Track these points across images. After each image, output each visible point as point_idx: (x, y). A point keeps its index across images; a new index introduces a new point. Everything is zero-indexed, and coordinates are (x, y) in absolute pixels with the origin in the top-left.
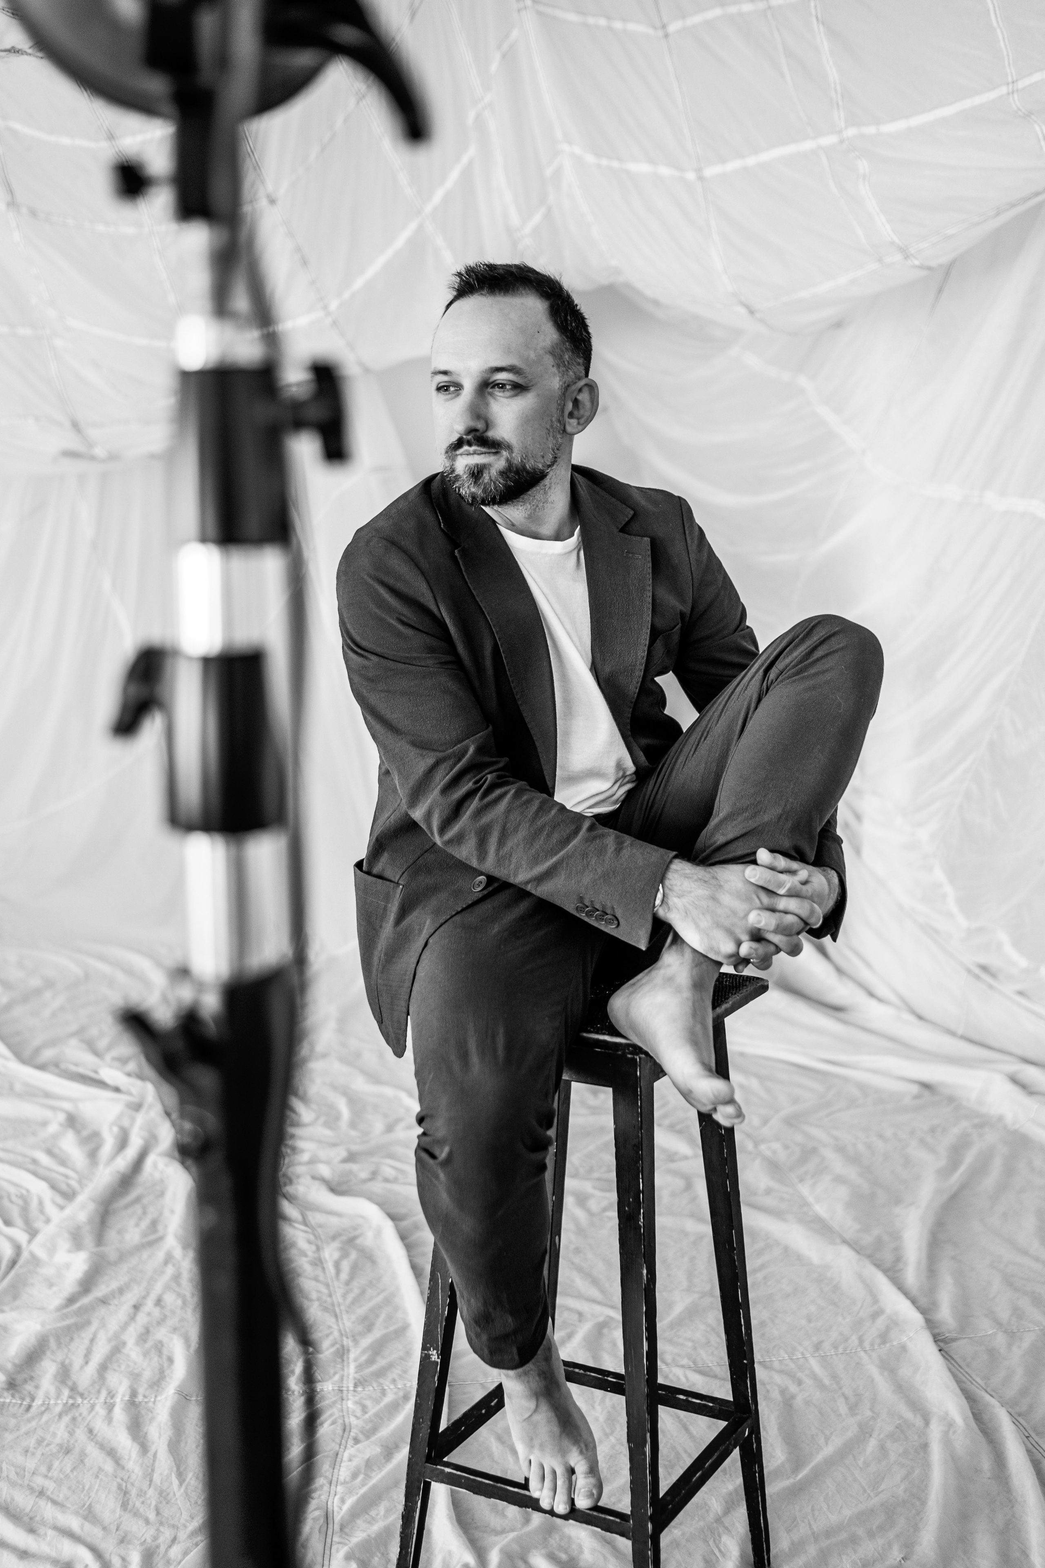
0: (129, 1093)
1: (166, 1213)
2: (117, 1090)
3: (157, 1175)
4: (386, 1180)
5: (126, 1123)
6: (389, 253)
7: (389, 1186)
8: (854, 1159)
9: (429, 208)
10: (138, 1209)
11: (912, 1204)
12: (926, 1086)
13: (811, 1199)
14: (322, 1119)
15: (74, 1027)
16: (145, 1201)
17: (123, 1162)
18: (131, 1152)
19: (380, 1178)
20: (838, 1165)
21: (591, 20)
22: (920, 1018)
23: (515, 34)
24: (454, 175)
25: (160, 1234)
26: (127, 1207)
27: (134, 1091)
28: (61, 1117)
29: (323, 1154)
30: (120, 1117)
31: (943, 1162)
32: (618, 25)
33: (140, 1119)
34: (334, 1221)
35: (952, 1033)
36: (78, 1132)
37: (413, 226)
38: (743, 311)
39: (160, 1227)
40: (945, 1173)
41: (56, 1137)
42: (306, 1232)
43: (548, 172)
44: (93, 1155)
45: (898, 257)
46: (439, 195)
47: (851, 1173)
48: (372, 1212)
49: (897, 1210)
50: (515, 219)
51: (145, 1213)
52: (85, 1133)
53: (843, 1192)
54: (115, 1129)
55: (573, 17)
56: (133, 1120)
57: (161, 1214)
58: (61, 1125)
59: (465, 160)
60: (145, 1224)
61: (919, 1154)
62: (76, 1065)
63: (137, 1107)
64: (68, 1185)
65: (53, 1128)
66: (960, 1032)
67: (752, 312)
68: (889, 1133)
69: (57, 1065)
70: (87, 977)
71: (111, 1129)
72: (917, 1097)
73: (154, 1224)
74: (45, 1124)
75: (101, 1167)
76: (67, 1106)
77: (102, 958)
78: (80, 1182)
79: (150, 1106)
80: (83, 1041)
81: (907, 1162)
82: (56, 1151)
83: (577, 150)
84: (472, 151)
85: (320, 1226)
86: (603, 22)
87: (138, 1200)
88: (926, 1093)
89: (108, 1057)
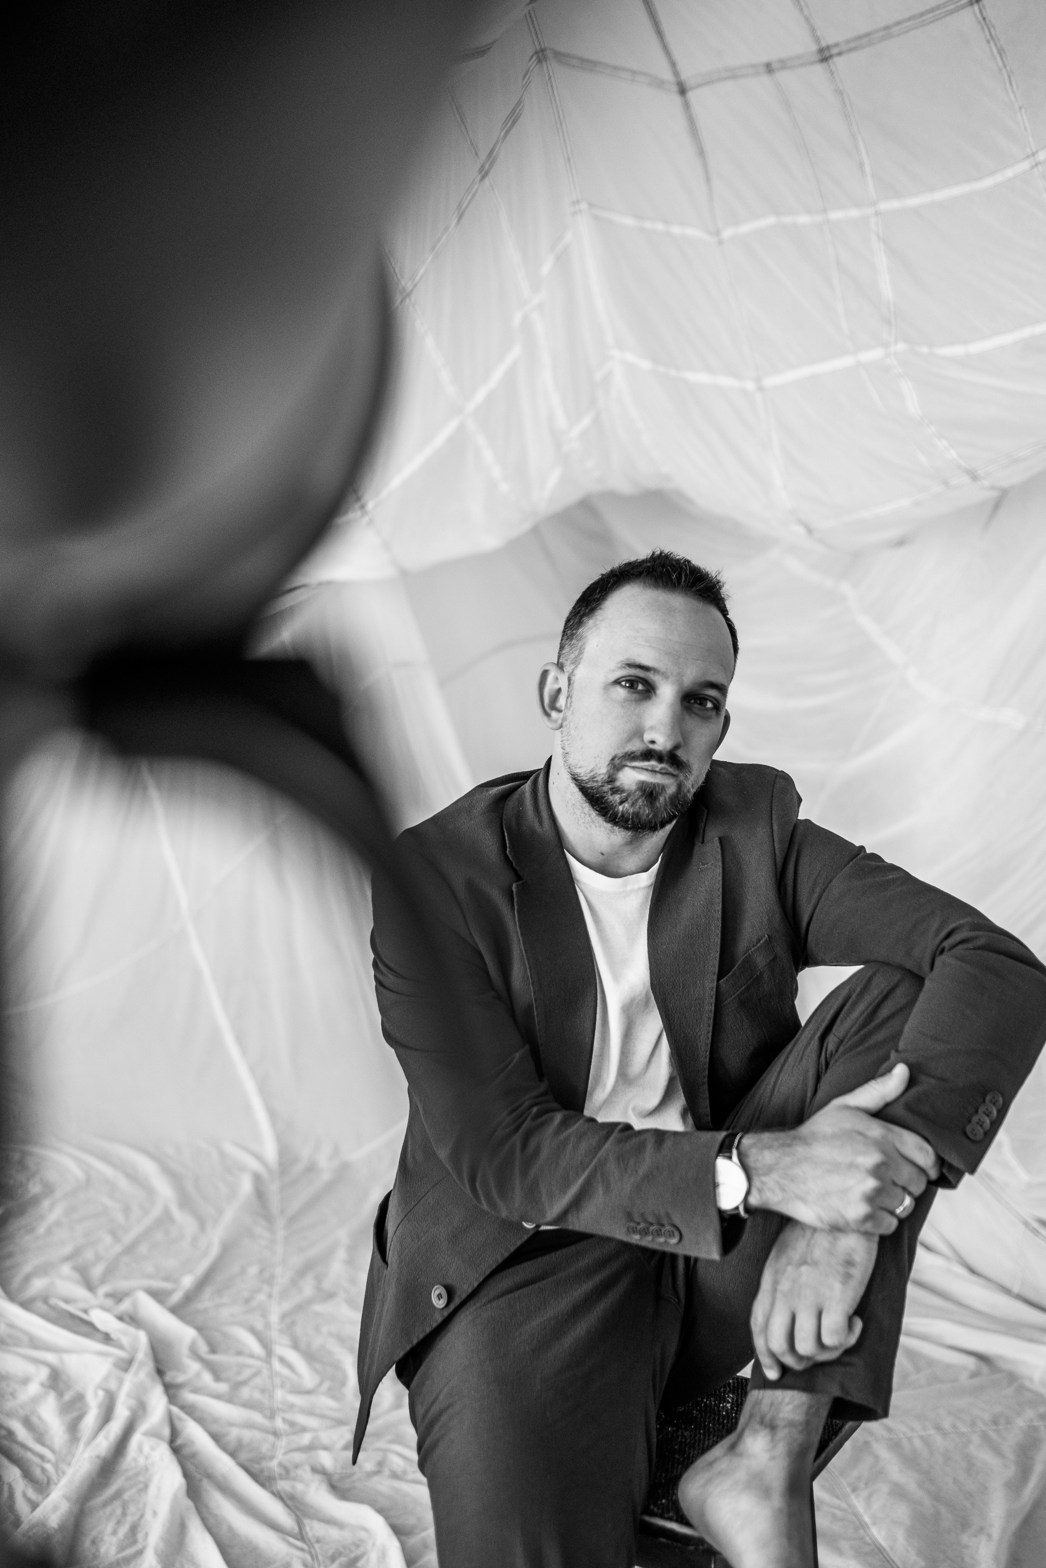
0: (120, 1347)
1: (148, 1515)
2: (107, 1338)
3: (142, 1461)
4: (395, 1476)
5: (113, 1386)
6: (428, 451)
7: (397, 1484)
8: (910, 1461)
9: (471, 407)
10: (117, 1506)
11: (981, 1530)
12: (982, 1358)
13: (867, 1519)
14: (326, 1385)
15: (68, 1250)
16: (126, 1496)
17: (104, 1443)
18: (115, 1428)
19: (386, 1472)
20: (895, 1470)
21: (648, 225)
22: (972, 1271)
23: (568, 237)
24: (498, 374)
25: (138, 1546)
26: (105, 1504)
27: (125, 1341)
28: (43, 1373)
29: (326, 1437)
30: (106, 1379)
31: (1011, 1471)
32: (676, 230)
33: (130, 1381)
34: (333, 1533)
35: (1006, 1291)
36: (60, 1394)
37: (453, 425)
38: (800, 530)
39: (140, 1536)
40: (1016, 1485)
41: (36, 1400)
42: (302, 1550)
43: (598, 376)
44: (73, 1428)
45: (965, 479)
46: (481, 395)
47: (909, 1480)
48: (377, 1524)
49: (965, 1539)
50: (561, 421)
51: (124, 1514)
52: (67, 1397)
53: (902, 1512)
54: (101, 1394)
55: (629, 221)
56: (121, 1382)
57: (142, 1516)
58: (42, 1385)
59: (509, 360)
60: (123, 1530)
61: (985, 1456)
62: (67, 1301)
63: (125, 1365)
64: (43, 1470)
65: (34, 1388)
66: (1016, 1289)
67: (810, 531)
68: (947, 1424)
69: (45, 1300)
70: (88, 1181)
71: (96, 1394)
72: (974, 1375)
73: (134, 1530)
74: (26, 1381)
75: (81, 1445)
76: (51, 1358)
77: (105, 1158)
78: (56, 1467)
79: (142, 1364)
80: (76, 1269)
81: (971, 1465)
82: (34, 1419)
83: (630, 357)
84: (516, 352)
85: (318, 1541)
86: (660, 227)
87: (118, 1495)
88: (985, 1369)
89: (102, 1290)
